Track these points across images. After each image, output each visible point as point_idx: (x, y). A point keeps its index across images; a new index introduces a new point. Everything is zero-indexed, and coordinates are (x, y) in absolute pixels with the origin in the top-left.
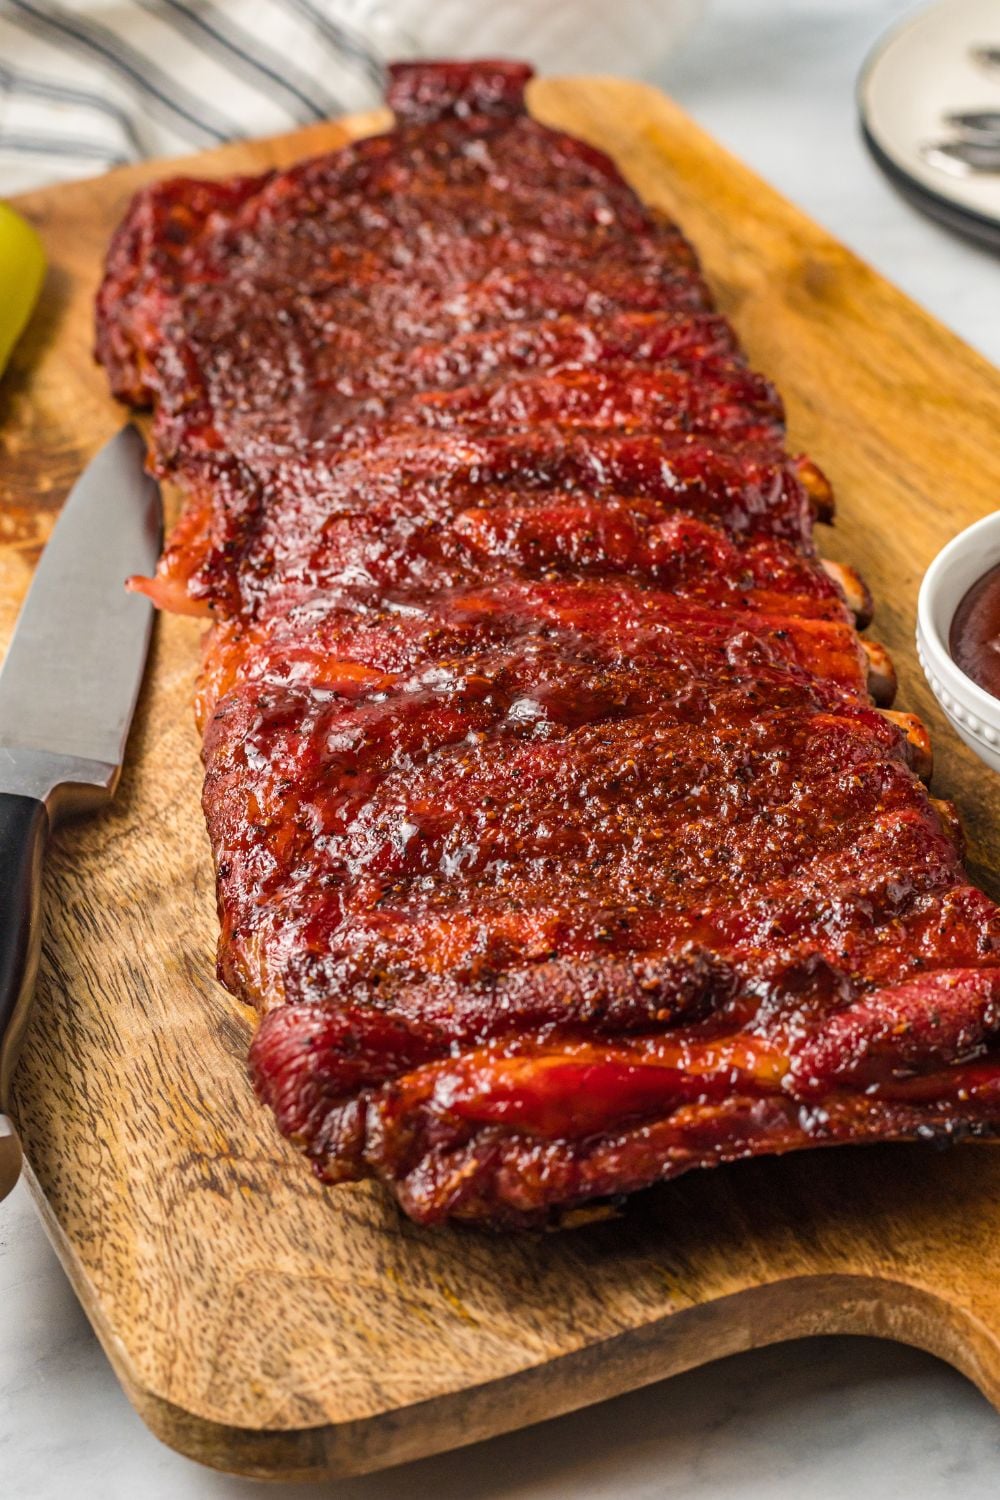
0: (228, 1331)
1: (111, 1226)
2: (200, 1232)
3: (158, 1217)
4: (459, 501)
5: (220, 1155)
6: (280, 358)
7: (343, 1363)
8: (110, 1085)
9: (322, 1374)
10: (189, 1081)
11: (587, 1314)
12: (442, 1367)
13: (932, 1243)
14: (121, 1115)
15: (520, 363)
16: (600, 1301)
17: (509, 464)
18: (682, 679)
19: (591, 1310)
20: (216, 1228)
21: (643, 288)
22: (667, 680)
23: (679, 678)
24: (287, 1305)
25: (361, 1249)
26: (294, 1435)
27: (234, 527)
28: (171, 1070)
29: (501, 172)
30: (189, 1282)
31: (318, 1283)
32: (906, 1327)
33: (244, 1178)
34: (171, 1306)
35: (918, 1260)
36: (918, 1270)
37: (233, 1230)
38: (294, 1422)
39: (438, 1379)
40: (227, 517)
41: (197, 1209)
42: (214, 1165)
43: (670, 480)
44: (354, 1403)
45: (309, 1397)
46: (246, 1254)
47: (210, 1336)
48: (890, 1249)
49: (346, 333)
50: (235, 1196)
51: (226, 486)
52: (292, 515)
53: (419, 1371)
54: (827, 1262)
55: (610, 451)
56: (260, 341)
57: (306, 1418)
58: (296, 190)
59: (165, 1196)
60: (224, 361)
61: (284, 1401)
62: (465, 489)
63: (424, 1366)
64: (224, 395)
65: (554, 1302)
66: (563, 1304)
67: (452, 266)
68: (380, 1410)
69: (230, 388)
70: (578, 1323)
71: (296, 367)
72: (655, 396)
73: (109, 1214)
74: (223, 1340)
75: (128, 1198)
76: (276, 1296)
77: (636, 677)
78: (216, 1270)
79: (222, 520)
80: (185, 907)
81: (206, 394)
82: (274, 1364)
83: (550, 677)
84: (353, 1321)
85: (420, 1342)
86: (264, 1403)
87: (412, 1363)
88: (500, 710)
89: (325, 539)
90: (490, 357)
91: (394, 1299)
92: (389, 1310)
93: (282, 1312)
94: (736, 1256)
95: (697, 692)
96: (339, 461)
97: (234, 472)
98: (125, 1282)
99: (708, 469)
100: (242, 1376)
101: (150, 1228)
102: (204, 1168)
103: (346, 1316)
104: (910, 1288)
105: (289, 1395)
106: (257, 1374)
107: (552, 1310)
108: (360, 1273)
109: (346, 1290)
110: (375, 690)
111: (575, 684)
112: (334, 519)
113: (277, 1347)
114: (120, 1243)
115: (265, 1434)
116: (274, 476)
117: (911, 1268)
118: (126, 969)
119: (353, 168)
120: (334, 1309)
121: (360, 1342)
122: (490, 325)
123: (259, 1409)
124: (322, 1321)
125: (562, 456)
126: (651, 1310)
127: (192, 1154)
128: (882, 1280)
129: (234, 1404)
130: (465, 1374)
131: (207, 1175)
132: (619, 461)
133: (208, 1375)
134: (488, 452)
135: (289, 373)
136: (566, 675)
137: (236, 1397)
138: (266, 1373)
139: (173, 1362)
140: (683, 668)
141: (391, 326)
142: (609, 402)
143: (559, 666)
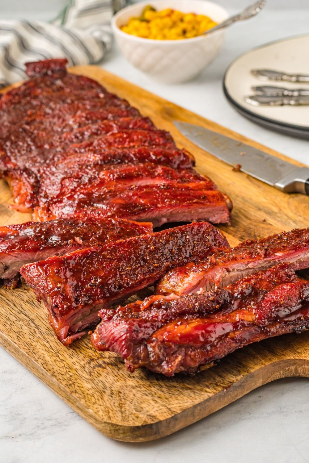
0: (121, 402)
1: (75, 381)
2: (102, 379)
3: (88, 377)
4: (98, 169)
5: (98, 358)
6: (24, 141)
7: (157, 405)
8: (58, 345)
9: (153, 409)
11: (220, 381)
12: (186, 401)
13: (306, 348)
14: (65, 352)
15: (96, 134)
16: (222, 377)
17: (108, 159)
20: (106, 377)
21: (123, 112)
24: (135, 393)
26: (151, 425)
27: (33, 187)
29: (67, 87)
30: (104, 392)
31: (141, 386)
33: (108, 363)
34: (102, 399)
35: (304, 353)
36: (305, 355)
37: (111, 376)
38: (150, 422)
39: (186, 404)
40: (30, 184)
41: (98, 373)
42: (98, 361)
43: (154, 157)
44: (165, 414)
45: (151, 415)
46: (118, 382)
47: (116, 404)
48: (296, 351)
49: (40, 133)
50: (108, 368)
51: (26, 176)
52: (48, 181)
53: (180, 403)
54: (280, 357)
55: (135, 152)
56: (17, 137)
57: (153, 420)
58: (11, 97)
59: (87, 371)
60: (8, 144)
62: (98, 167)
63: (180, 402)
64: (12, 153)
65: (210, 379)
66: (212, 380)
67: (64, 112)
68: (173, 415)
69: (13, 150)
70: (218, 384)
71: (30, 143)
72: (140, 137)
73: (73, 378)
74: (121, 405)
75: (76, 373)
76: (131, 391)
78: (111, 388)
79: (29, 185)
81: (6, 153)
82: (138, 408)
84: (156, 394)
85: (177, 396)
86: (139, 419)
87: (177, 401)
89: (62, 185)
90: (87, 134)
91: (165, 386)
92: (164, 390)
93: (134, 395)
94: (255, 360)
96: (57, 165)
97: (27, 172)
98: (86, 395)
100: (130, 413)
101: (87, 380)
102: (95, 362)
103: (153, 393)
104: (305, 360)
105: (145, 416)
106: (134, 412)
107: (210, 382)
108: (152, 382)
109: (150, 387)
112: (63, 179)
113: (137, 404)
114: (79, 385)
115: (143, 426)
116: (39, 171)
117: (303, 355)
120: (149, 392)
121: (159, 399)
122: (82, 125)
123: (139, 420)
124: (147, 395)
125: (121, 155)
126: (237, 377)
127: (90, 359)
128: (297, 359)
129: (131, 420)
131: (97, 364)
132: (138, 153)
133: (120, 414)
134: (101, 156)
135: (29, 145)
137: (131, 419)
138: (136, 411)
139: (109, 413)
141: (52, 130)
142: (128, 140)
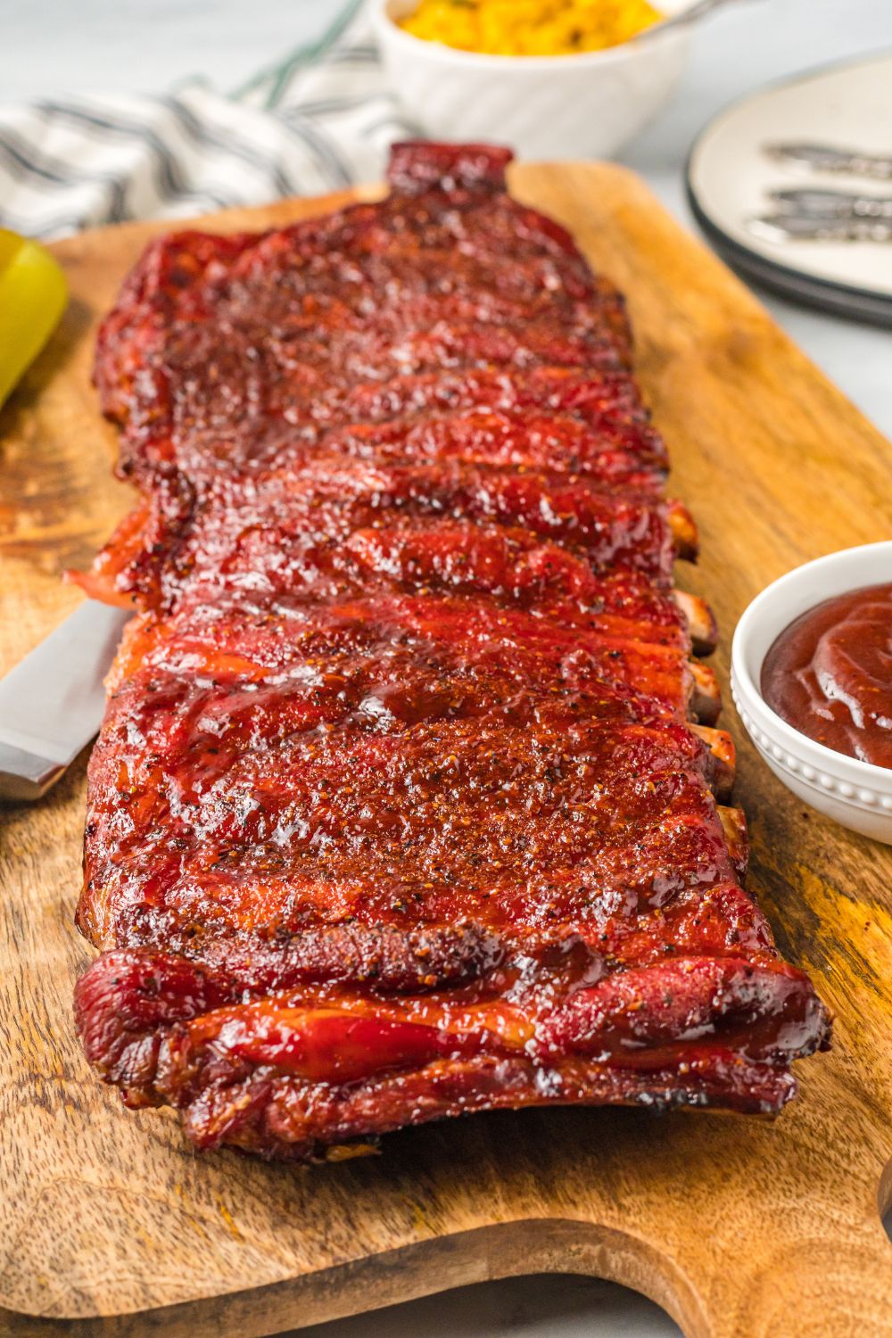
0: (28, 1229)
2: (23, 1142)
4: (357, 521)
5: (54, 1077)
6: (241, 388)
7: (120, 1264)
9: (100, 1273)
10: (42, 1011)
11: (340, 1238)
12: (205, 1275)
13: (654, 1198)
15: (443, 405)
16: (354, 1227)
17: (408, 492)
18: (515, 686)
19: (344, 1235)
20: (37, 1139)
21: (566, 345)
22: (501, 688)
23: (512, 687)
24: (84, 1211)
25: (157, 1167)
26: (66, 1324)
27: (164, 532)
28: (29, 1000)
29: (470, 239)
31: (114, 1193)
32: (625, 1271)
33: (70, 1098)
35: (639, 1213)
36: (637, 1221)
37: (52, 1143)
38: (69, 1313)
39: (199, 1284)
40: (160, 521)
41: (24, 1122)
42: (47, 1085)
43: (547, 514)
44: (124, 1298)
45: (84, 1291)
46: (58, 1163)
47: (11, 1232)
48: (616, 1199)
49: (304, 370)
50: (60, 1113)
51: (165, 492)
52: (217, 524)
53: (184, 1276)
54: (559, 1208)
55: (497, 486)
56: (227, 372)
57: (78, 1310)
58: (288, 246)
60: (192, 387)
61: (63, 1294)
62: (365, 512)
63: (189, 1273)
64: (187, 414)
65: (314, 1225)
66: (321, 1228)
67: (407, 318)
68: (144, 1308)
69: (193, 409)
70: (330, 1245)
71: (254, 395)
72: (553, 441)
74: (22, 1237)
76: (75, 1202)
77: (474, 683)
78: (29, 1175)
79: (156, 524)
80: (71, 860)
81: (171, 413)
82: (61, 1260)
83: (398, 679)
84: (137, 1229)
85: (190, 1251)
86: (45, 1294)
87: (180, 1268)
88: (351, 706)
89: (239, 547)
90: (419, 397)
91: (177, 1212)
92: (169, 1221)
93: (78, 1216)
94: (482, 1197)
95: (525, 700)
96: (265, 480)
97: (174, 481)
99: (582, 507)
100: (31, 1268)
102: (39, 1086)
103: (132, 1224)
104: (627, 1236)
105: (68, 1288)
106: (45, 1268)
107: (310, 1232)
108: (152, 1187)
109: (137, 1202)
110: (249, 682)
111: (418, 688)
112: (249, 530)
113: (67, 1246)
115: (42, 1321)
116: (208, 488)
117: (631, 1219)
118: (9, 911)
119: (341, 230)
120: (122, 1217)
121: (138, 1247)
122: (428, 369)
123: (40, 1299)
124: (110, 1227)
125: (455, 487)
126: (395, 1238)
127: (31, 1074)
128: (604, 1227)
129: (20, 1293)
130: (224, 1282)
131: (39, 1093)
132: (505, 494)
134: (392, 480)
135: (245, 400)
136: (413, 678)
137: (22, 1287)
138: (52, 1268)
140: (518, 678)
141: (343, 367)
142: (509, 443)
143: (408, 670)
